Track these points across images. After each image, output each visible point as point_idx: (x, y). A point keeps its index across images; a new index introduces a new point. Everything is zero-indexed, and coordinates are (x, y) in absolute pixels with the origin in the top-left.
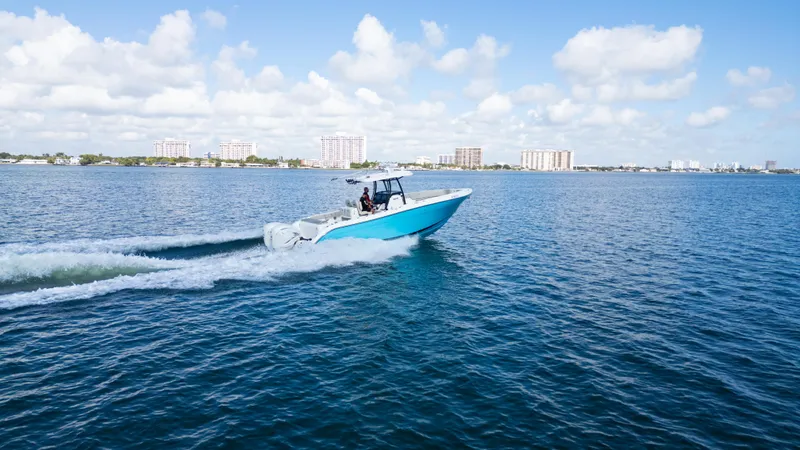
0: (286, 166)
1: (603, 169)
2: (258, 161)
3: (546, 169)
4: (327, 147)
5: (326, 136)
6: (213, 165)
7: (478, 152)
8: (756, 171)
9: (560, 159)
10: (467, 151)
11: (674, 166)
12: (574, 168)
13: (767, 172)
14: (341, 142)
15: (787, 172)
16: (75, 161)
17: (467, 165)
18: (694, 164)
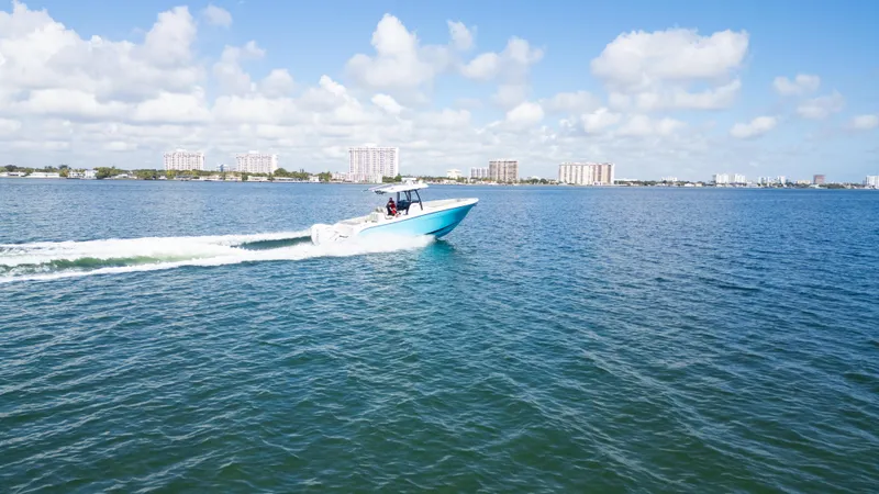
0: (317, 180)
1: (646, 184)
2: (287, 174)
3: (585, 183)
4: (356, 159)
5: (355, 148)
6: (240, 179)
7: (514, 165)
8: (805, 186)
9: (600, 173)
10: (502, 165)
11: (719, 180)
12: (615, 182)
13: (817, 187)
14: (371, 154)
15: (838, 186)
16: (91, 174)
17: (502, 178)
18: (740, 179)
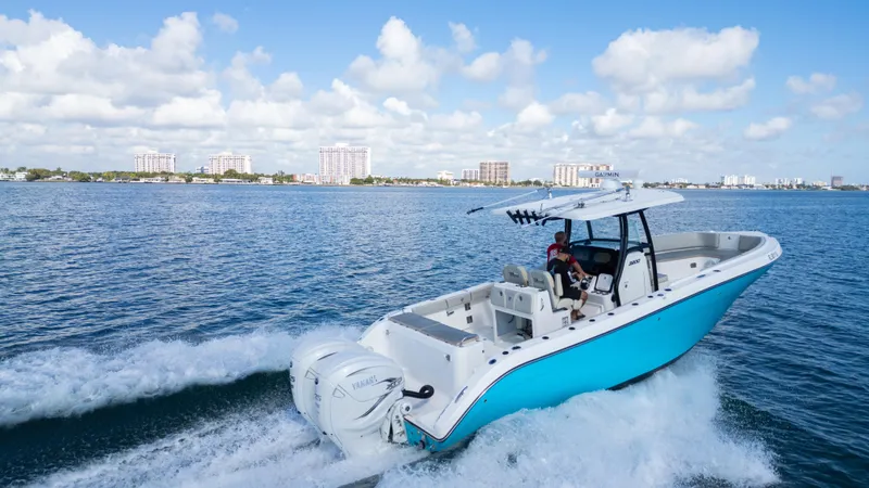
0: (270, 182)
3: (581, 185)
4: (326, 159)
5: (326, 148)
7: (505, 166)
8: (817, 187)
10: (493, 166)
11: (727, 182)
13: (829, 188)
14: (342, 155)
15: (852, 188)
16: (21, 176)
17: (493, 180)
18: (749, 180)
